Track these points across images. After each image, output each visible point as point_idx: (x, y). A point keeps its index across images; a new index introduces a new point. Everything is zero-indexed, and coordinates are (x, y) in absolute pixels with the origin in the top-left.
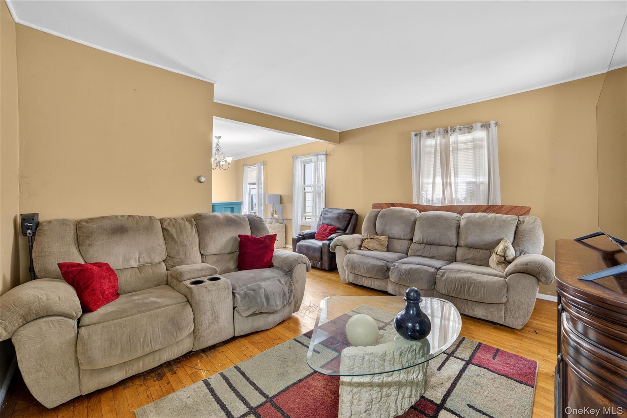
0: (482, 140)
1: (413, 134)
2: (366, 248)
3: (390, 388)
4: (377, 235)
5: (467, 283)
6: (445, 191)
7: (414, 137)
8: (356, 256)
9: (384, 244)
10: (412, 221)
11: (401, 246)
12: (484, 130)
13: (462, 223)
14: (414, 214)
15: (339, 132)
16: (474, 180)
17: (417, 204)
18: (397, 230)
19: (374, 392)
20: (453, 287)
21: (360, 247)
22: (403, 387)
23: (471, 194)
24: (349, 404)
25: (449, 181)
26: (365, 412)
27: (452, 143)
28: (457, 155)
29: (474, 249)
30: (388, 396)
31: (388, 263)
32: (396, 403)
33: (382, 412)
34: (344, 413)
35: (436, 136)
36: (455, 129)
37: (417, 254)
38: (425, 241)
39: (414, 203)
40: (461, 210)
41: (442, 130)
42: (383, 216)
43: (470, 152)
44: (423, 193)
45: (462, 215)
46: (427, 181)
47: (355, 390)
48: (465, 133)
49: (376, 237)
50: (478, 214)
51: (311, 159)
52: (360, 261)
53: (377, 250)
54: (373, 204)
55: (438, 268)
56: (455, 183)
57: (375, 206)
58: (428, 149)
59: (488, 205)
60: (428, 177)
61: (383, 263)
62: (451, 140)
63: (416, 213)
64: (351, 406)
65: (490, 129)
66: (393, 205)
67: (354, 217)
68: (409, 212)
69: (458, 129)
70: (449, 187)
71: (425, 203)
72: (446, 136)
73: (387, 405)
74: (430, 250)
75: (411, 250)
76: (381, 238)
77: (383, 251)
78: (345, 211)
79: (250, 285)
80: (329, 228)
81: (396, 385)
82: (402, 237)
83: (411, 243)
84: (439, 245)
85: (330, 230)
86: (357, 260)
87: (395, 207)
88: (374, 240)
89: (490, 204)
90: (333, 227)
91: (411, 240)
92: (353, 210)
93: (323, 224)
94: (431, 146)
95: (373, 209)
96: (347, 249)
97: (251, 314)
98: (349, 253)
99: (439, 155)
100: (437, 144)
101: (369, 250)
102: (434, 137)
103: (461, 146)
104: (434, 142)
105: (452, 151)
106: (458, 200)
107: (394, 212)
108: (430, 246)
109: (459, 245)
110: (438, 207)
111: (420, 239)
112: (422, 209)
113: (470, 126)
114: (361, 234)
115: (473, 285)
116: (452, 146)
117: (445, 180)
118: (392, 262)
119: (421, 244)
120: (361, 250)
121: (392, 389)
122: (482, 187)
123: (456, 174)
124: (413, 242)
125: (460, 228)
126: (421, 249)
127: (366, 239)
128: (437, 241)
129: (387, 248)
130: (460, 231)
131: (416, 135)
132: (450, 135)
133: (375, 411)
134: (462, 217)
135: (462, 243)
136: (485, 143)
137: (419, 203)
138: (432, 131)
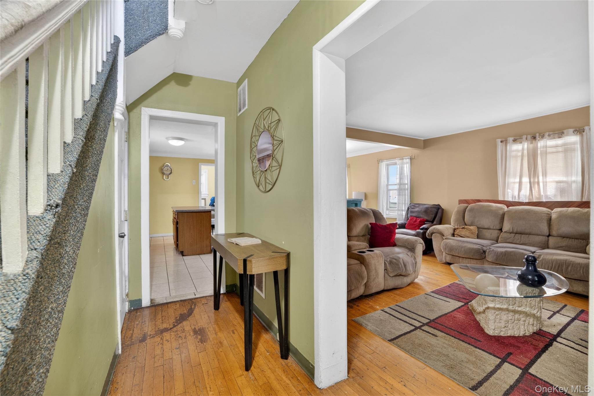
0: (574, 143)
1: (499, 140)
2: (458, 235)
3: (520, 315)
4: (466, 225)
5: (564, 264)
6: (533, 189)
7: (499, 144)
8: (453, 242)
9: (475, 233)
10: (501, 214)
11: (491, 234)
12: (577, 135)
13: (554, 216)
14: (502, 209)
15: (424, 140)
16: (564, 179)
17: (502, 200)
18: (486, 222)
19: (510, 315)
20: (550, 266)
21: (453, 235)
22: (528, 317)
23: (562, 191)
24: (493, 321)
25: (536, 180)
26: (504, 328)
27: (540, 147)
28: (546, 158)
29: (568, 239)
30: (519, 320)
31: (484, 247)
32: (524, 326)
33: (515, 329)
34: (490, 327)
35: (523, 142)
36: (544, 135)
37: (508, 241)
38: (515, 231)
39: (500, 199)
40: (551, 205)
41: (529, 137)
42: (472, 210)
43: (561, 156)
44: (509, 190)
45: (552, 210)
46: (513, 180)
47: (497, 313)
48: (554, 138)
49: (466, 227)
50: (571, 209)
51: (396, 162)
52: (457, 245)
53: (468, 237)
54: (459, 200)
55: (533, 251)
56: (543, 182)
57: (461, 202)
58: (513, 154)
59: (582, 202)
60: (515, 176)
61: (479, 247)
62: (539, 145)
63: (504, 208)
64: (494, 323)
65: (584, 134)
66: (479, 201)
67: (440, 211)
68: (497, 207)
69: (547, 135)
70: (536, 186)
71: (510, 199)
72: (534, 141)
73: (518, 326)
74: (521, 238)
75: (501, 238)
76: (472, 227)
77: (474, 238)
78: (432, 206)
79: (391, 256)
80: (419, 219)
81: (524, 313)
82: (492, 227)
83: (501, 233)
84: (530, 234)
85: (420, 221)
86: (454, 244)
87: (482, 202)
88: (466, 230)
89: (584, 200)
90: (422, 219)
91: (501, 230)
92: (439, 205)
93: (411, 216)
94: (517, 151)
95: (459, 204)
96: (444, 236)
97: (395, 275)
98: (445, 239)
99: (527, 158)
100: (524, 149)
101: (462, 237)
102: (521, 143)
103: (549, 150)
104: (521, 147)
105: (541, 154)
106: (546, 196)
107: (483, 206)
108: (520, 235)
109: (551, 234)
110: (525, 202)
111: (510, 229)
112: (509, 204)
113: (561, 131)
114: (451, 224)
115: (571, 265)
116: (541, 151)
117: (532, 180)
118: (486, 246)
119: (511, 233)
120: (454, 236)
121: (521, 316)
122: (574, 186)
123: (545, 174)
124: (502, 231)
125: (551, 221)
126: (511, 237)
127: (457, 228)
128: (528, 231)
129: (477, 236)
130: (552, 223)
131: (502, 142)
132: (539, 140)
133: (511, 328)
134: (553, 212)
135: (554, 233)
136: (578, 146)
137: (505, 199)
138: (518, 138)
